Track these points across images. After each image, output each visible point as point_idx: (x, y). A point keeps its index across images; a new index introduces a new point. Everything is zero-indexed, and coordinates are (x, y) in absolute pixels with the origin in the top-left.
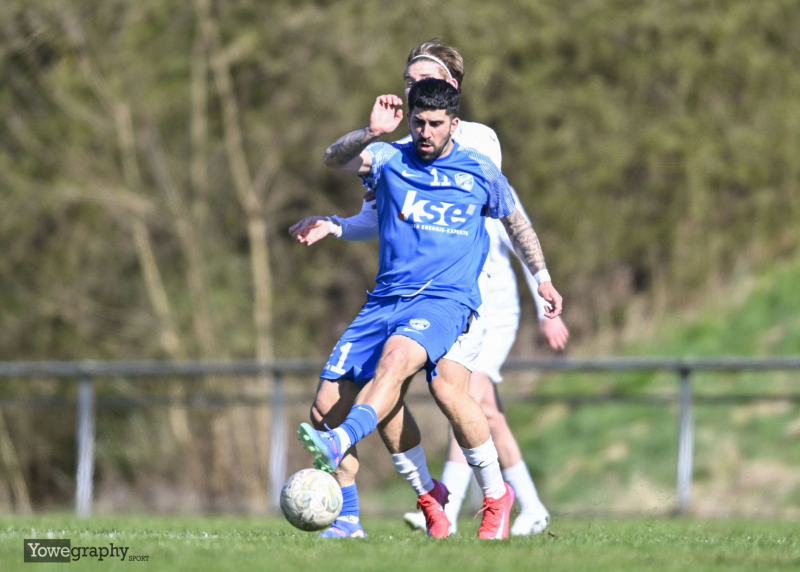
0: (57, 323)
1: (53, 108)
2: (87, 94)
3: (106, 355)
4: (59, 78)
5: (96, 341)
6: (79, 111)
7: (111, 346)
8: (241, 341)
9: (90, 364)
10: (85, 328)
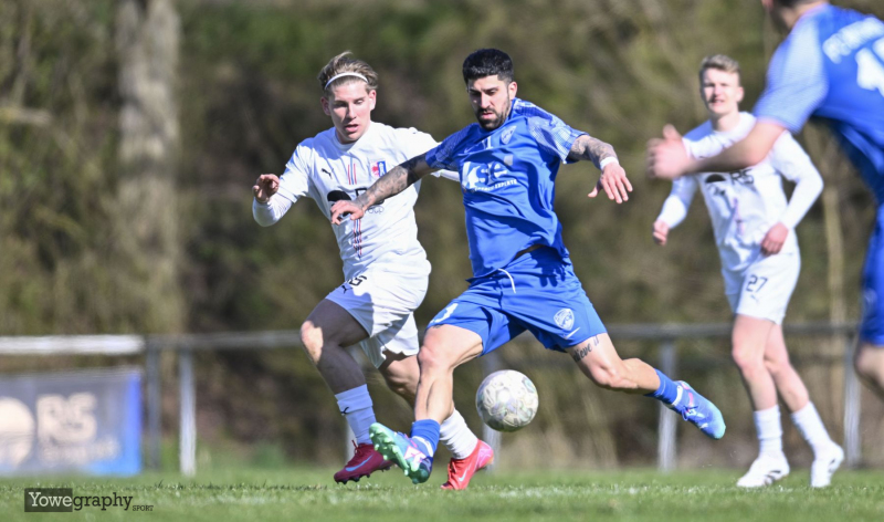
0: (640, 289)
1: (633, 82)
2: (665, 68)
3: (688, 319)
4: (639, 53)
5: (677, 305)
6: (657, 84)
7: (691, 309)
8: (815, 303)
9: (672, 326)
10: (666, 292)
